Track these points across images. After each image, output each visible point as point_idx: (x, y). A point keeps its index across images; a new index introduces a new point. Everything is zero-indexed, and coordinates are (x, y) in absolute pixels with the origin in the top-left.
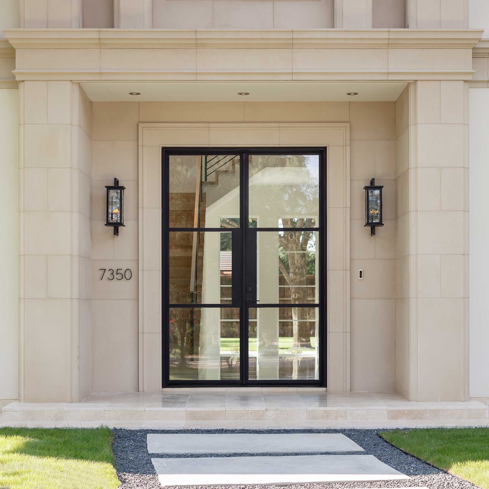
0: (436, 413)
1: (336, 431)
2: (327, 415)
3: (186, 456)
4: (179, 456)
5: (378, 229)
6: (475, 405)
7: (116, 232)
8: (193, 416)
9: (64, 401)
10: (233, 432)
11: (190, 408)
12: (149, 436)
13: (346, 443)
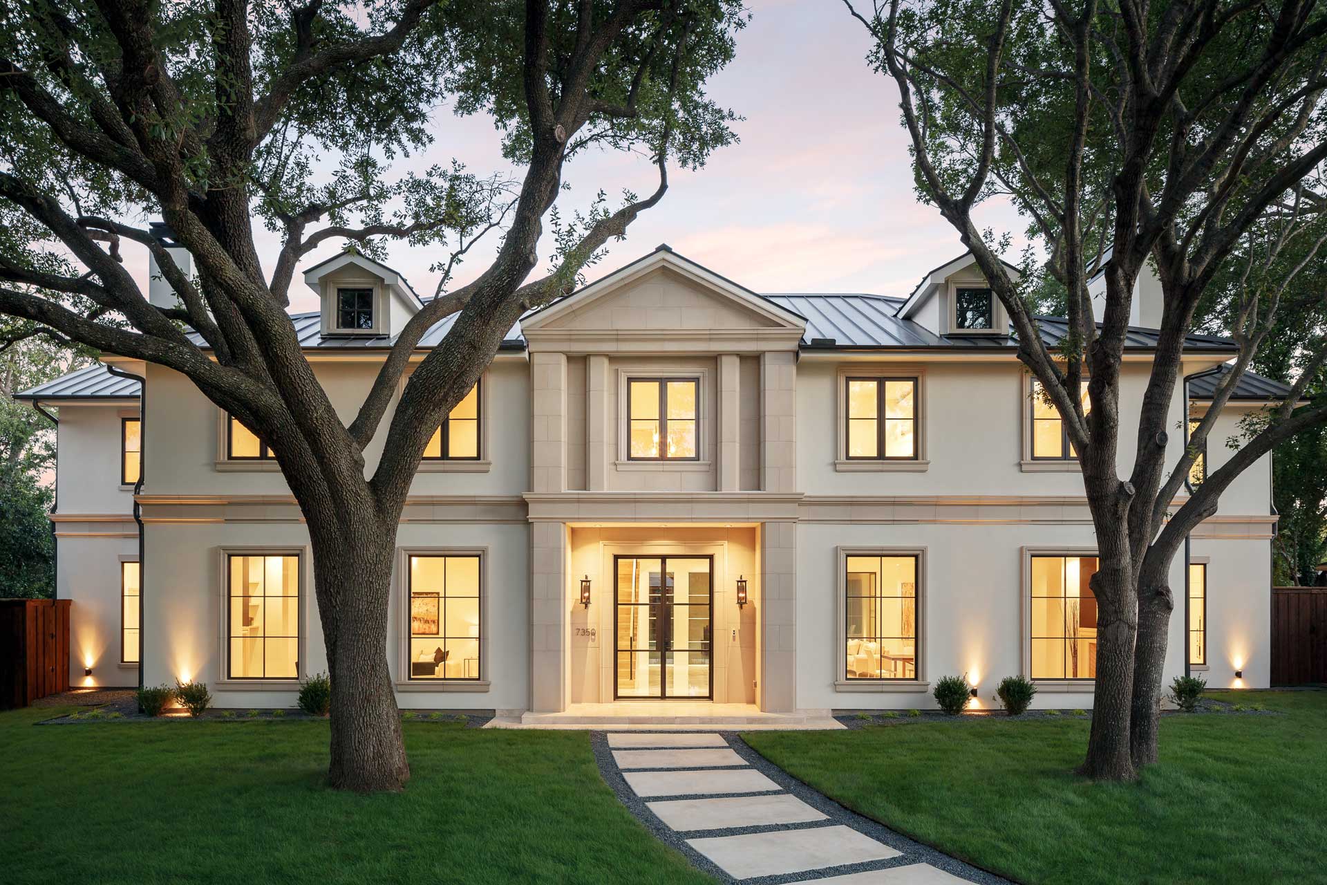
0: (775, 720)
1: (715, 732)
2: (711, 721)
3: (630, 749)
4: (625, 749)
6: (800, 715)
7: (586, 607)
8: (633, 721)
9: (556, 711)
10: (656, 732)
12: (609, 735)
13: (720, 741)
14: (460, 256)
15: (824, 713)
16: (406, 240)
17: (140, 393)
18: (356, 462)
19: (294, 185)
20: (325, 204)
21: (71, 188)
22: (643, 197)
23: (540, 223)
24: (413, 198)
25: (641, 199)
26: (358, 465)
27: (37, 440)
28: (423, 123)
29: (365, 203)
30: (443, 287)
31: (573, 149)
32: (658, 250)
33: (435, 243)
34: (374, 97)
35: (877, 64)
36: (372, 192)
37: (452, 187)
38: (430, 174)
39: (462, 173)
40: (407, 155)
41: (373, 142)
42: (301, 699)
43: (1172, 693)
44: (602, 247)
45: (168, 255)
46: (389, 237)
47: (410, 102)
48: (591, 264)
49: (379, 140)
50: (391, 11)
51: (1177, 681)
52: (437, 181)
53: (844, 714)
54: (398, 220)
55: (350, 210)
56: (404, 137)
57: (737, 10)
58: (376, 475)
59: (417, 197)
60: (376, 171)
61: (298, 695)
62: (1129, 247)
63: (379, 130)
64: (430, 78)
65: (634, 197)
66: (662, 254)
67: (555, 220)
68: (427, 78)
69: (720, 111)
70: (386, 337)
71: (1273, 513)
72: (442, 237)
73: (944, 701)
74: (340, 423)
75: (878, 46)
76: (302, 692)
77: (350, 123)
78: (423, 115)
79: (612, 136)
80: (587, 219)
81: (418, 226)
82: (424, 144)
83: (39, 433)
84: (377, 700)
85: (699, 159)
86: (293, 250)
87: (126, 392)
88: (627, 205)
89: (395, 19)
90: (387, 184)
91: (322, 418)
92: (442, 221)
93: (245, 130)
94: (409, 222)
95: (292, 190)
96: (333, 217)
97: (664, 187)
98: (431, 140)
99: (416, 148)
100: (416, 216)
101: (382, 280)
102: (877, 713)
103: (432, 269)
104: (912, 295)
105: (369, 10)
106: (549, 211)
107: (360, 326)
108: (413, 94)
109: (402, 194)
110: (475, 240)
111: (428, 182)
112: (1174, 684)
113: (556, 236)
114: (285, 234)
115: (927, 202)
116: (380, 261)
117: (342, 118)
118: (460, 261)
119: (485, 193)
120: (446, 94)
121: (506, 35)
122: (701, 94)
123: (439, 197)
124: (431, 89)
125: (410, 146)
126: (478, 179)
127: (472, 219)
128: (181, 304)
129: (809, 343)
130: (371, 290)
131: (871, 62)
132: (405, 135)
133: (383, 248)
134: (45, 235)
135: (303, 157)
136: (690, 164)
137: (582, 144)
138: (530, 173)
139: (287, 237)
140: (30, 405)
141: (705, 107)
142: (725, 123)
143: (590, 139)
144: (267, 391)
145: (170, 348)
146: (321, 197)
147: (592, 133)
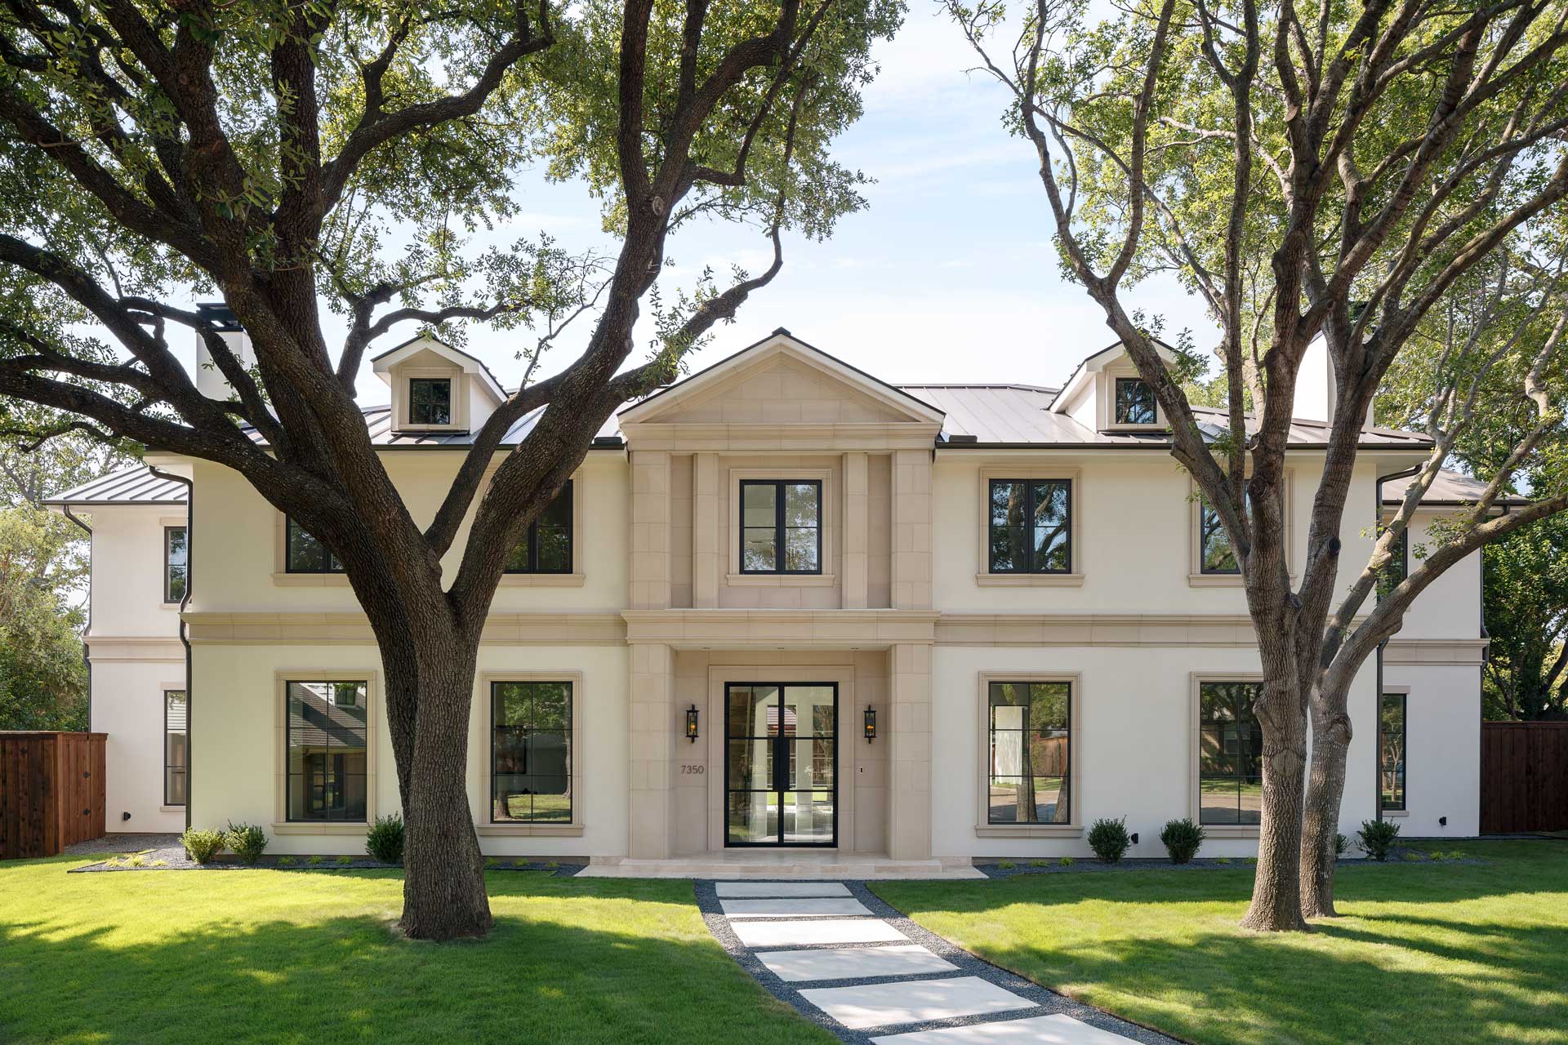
0: (906, 869)
1: (838, 881)
2: (834, 870)
3: (741, 898)
4: (736, 898)
5: (874, 740)
6: (936, 863)
7: (693, 741)
8: (745, 869)
9: (659, 858)
10: (771, 881)
11: (743, 864)
12: (718, 885)
13: (843, 890)
14: (549, 342)
15: (964, 861)
16: (488, 323)
17: (186, 498)
18: (432, 570)
19: (362, 261)
20: (396, 282)
21: (109, 264)
22: (755, 274)
23: (637, 304)
24: (497, 275)
25: (752, 277)
26: (436, 573)
27: (67, 552)
28: (507, 190)
29: (441, 281)
30: (530, 376)
31: (678, 219)
32: (776, 333)
33: (521, 327)
34: (453, 161)
35: (1015, 125)
36: (450, 269)
37: (540, 264)
38: (516, 249)
39: (552, 247)
40: (490, 227)
41: (451, 213)
42: (369, 844)
43: (1361, 840)
44: (708, 331)
45: (221, 340)
46: (469, 320)
47: (493, 166)
48: (694, 351)
49: (458, 210)
50: (471, 64)
51: (1366, 826)
52: (523, 256)
53: (986, 862)
54: (479, 301)
55: (425, 290)
56: (487, 206)
57: (863, 62)
58: (455, 585)
59: (501, 274)
60: (455, 245)
61: (367, 839)
62: (1291, 330)
63: (458, 199)
64: (516, 140)
65: (744, 274)
66: (780, 339)
67: (655, 301)
68: (512, 140)
69: (847, 174)
70: (466, 434)
71: (1483, 636)
72: (528, 319)
73: (1099, 847)
74: (415, 527)
75: (1016, 104)
76: (370, 836)
77: (425, 190)
78: (508, 182)
79: (723, 206)
80: (692, 300)
81: (501, 308)
82: (510, 215)
83: (69, 545)
84: (455, 836)
85: (825, 228)
86: (361, 335)
87: (170, 497)
88: (737, 283)
89: (476, 74)
90: (466, 260)
91: (394, 520)
92: (529, 303)
93: (312, 204)
94: (492, 303)
95: (359, 267)
96: (405, 297)
97: (778, 264)
98: (518, 209)
99: (500, 219)
100: (500, 296)
101: (461, 368)
102: (1023, 862)
103: (518, 356)
104: (1066, 385)
105: (447, 62)
106: (649, 291)
107: (436, 422)
108: (496, 157)
109: (484, 271)
110: (566, 323)
111: (513, 257)
112: (1363, 830)
113: (656, 319)
114: (351, 317)
115: (1072, 280)
116: (459, 348)
117: (416, 185)
118: (549, 347)
119: (577, 271)
120: (534, 157)
121: (601, 90)
122: (825, 155)
123: (525, 275)
124: (517, 152)
125: (493, 216)
126: (568, 255)
127: (562, 299)
128: (235, 396)
129: (947, 440)
130: (449, 380)
131: (1007, 123)
132: (488, 203)
133: (462, 332)
134: (80, 318)
135: (371, 229)
136: (816, 235)
137: (688, 214)
138: (625, 249)
139: (354, 320)
140: (60, 512)
141: (830, 169)
142: (852, 187)
143: (698, 208)
144: (333, 492)
145: (227, 444)
146: (391, 274)
147: (699, 202)
